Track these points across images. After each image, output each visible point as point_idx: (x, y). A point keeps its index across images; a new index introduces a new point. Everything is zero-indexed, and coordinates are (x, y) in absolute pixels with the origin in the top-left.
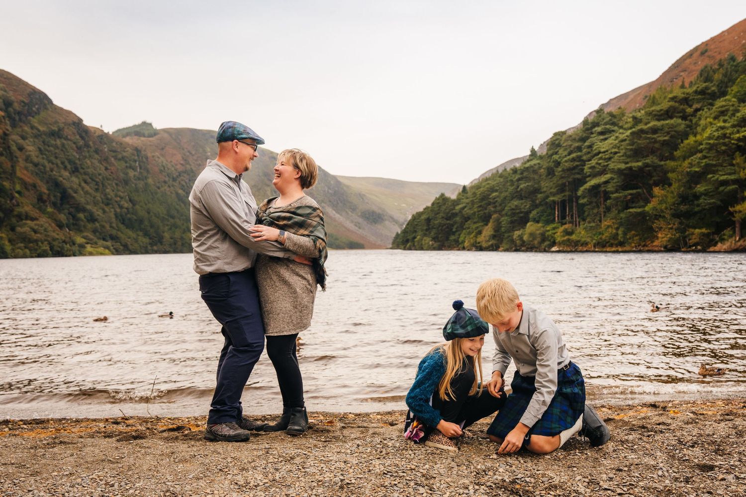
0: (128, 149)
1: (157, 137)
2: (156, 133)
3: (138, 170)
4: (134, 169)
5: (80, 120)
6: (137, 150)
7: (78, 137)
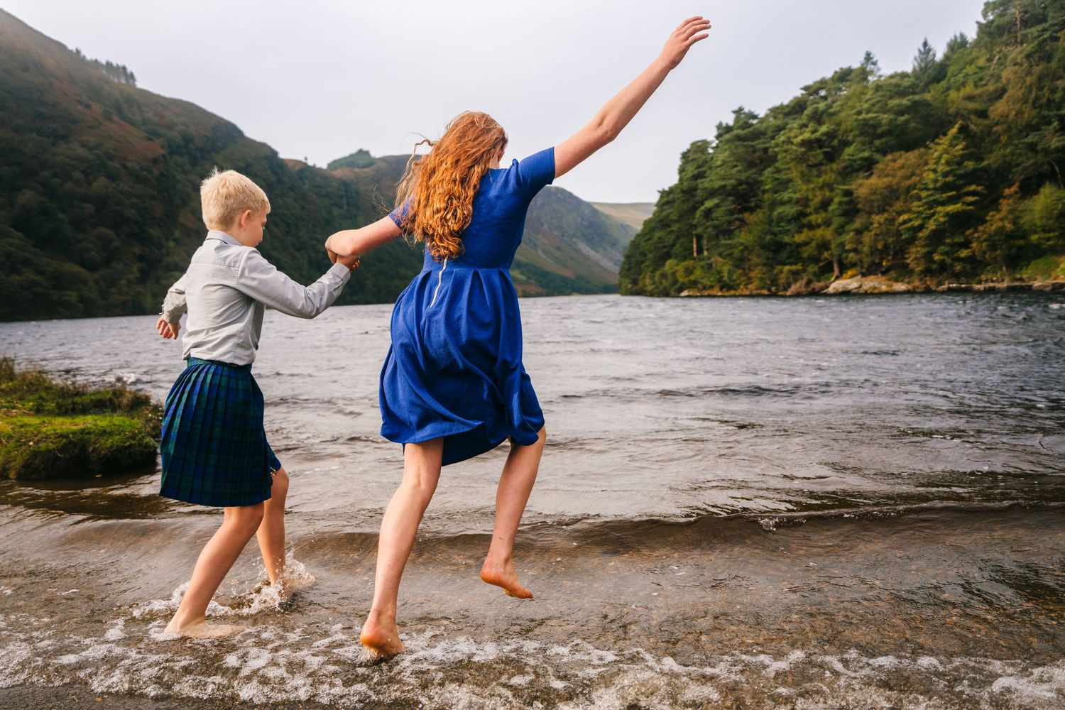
0: (334, 183)
1: (373, 167)
2: (372, 162)
3: (345, 207)
4: (340, 207)
5: (275, 153)
6: (345, 184)
7: (269, 173)
